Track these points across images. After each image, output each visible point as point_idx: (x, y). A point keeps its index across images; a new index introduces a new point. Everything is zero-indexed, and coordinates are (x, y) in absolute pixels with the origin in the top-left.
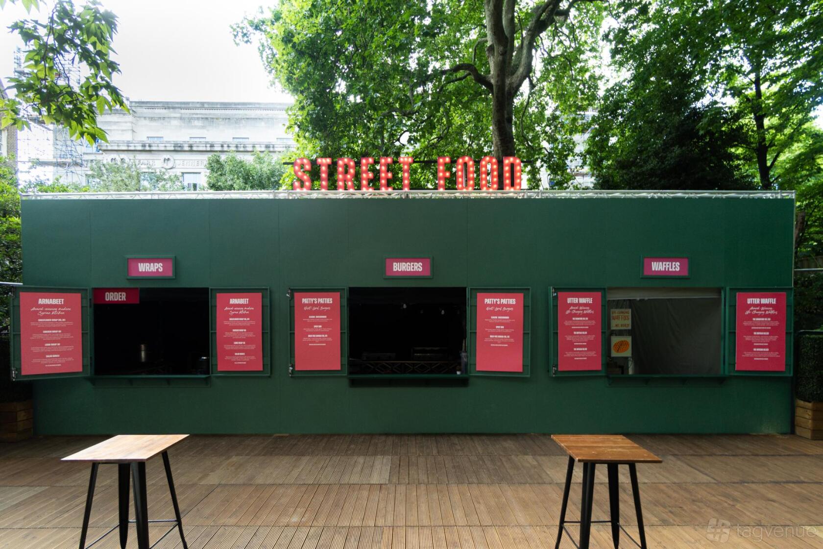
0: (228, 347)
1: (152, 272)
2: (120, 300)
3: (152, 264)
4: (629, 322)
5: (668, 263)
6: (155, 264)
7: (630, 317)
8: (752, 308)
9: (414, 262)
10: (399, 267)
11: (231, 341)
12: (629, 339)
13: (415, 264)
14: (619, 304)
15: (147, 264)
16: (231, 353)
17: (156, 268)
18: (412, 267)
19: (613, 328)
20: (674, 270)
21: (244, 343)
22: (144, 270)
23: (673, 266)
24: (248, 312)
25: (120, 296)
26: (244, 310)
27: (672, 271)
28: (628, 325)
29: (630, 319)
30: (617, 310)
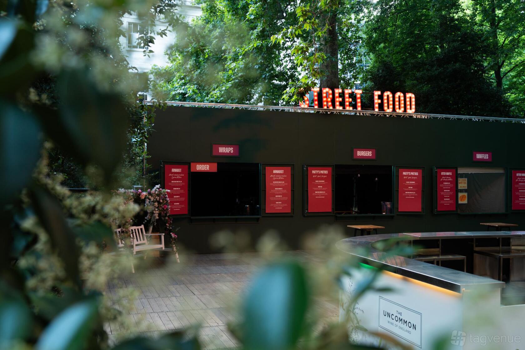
0: (272, 199)
1: (227, 153)
2: (205, 169)
3: (227, 148)
4: (466, 185)
5: (483, 155)
6: (229, 148)
7: (467, 183)
8: (518, 178)
9: (368, 151)
10: (361, 153)
11: (274, 195)
12: (466, 194)
13: (368, 152)
14: (462, 176)
15: (224, 148)
16: (274, 202)
17: (229, 150)
18: (367, 154)
19: (459, 188)
20: (486, 158)
21: (281, 196)
22: (222, 152)
23: (486, 156)
24: (283, 178)
25: (205, 167)
26: (281, 177)
27: (485, 159)
28: (466, 187)
29: (467, 184)
30: (461, 179)
